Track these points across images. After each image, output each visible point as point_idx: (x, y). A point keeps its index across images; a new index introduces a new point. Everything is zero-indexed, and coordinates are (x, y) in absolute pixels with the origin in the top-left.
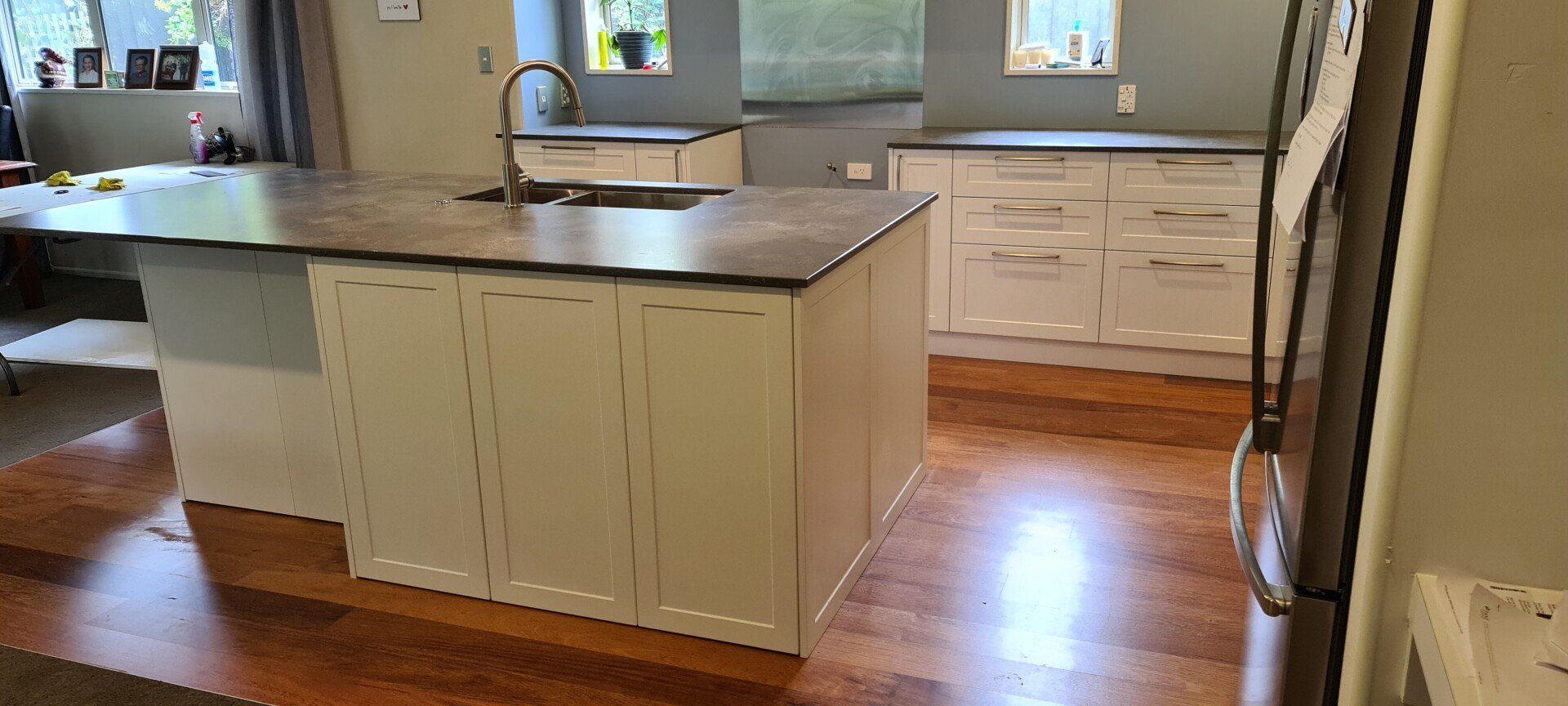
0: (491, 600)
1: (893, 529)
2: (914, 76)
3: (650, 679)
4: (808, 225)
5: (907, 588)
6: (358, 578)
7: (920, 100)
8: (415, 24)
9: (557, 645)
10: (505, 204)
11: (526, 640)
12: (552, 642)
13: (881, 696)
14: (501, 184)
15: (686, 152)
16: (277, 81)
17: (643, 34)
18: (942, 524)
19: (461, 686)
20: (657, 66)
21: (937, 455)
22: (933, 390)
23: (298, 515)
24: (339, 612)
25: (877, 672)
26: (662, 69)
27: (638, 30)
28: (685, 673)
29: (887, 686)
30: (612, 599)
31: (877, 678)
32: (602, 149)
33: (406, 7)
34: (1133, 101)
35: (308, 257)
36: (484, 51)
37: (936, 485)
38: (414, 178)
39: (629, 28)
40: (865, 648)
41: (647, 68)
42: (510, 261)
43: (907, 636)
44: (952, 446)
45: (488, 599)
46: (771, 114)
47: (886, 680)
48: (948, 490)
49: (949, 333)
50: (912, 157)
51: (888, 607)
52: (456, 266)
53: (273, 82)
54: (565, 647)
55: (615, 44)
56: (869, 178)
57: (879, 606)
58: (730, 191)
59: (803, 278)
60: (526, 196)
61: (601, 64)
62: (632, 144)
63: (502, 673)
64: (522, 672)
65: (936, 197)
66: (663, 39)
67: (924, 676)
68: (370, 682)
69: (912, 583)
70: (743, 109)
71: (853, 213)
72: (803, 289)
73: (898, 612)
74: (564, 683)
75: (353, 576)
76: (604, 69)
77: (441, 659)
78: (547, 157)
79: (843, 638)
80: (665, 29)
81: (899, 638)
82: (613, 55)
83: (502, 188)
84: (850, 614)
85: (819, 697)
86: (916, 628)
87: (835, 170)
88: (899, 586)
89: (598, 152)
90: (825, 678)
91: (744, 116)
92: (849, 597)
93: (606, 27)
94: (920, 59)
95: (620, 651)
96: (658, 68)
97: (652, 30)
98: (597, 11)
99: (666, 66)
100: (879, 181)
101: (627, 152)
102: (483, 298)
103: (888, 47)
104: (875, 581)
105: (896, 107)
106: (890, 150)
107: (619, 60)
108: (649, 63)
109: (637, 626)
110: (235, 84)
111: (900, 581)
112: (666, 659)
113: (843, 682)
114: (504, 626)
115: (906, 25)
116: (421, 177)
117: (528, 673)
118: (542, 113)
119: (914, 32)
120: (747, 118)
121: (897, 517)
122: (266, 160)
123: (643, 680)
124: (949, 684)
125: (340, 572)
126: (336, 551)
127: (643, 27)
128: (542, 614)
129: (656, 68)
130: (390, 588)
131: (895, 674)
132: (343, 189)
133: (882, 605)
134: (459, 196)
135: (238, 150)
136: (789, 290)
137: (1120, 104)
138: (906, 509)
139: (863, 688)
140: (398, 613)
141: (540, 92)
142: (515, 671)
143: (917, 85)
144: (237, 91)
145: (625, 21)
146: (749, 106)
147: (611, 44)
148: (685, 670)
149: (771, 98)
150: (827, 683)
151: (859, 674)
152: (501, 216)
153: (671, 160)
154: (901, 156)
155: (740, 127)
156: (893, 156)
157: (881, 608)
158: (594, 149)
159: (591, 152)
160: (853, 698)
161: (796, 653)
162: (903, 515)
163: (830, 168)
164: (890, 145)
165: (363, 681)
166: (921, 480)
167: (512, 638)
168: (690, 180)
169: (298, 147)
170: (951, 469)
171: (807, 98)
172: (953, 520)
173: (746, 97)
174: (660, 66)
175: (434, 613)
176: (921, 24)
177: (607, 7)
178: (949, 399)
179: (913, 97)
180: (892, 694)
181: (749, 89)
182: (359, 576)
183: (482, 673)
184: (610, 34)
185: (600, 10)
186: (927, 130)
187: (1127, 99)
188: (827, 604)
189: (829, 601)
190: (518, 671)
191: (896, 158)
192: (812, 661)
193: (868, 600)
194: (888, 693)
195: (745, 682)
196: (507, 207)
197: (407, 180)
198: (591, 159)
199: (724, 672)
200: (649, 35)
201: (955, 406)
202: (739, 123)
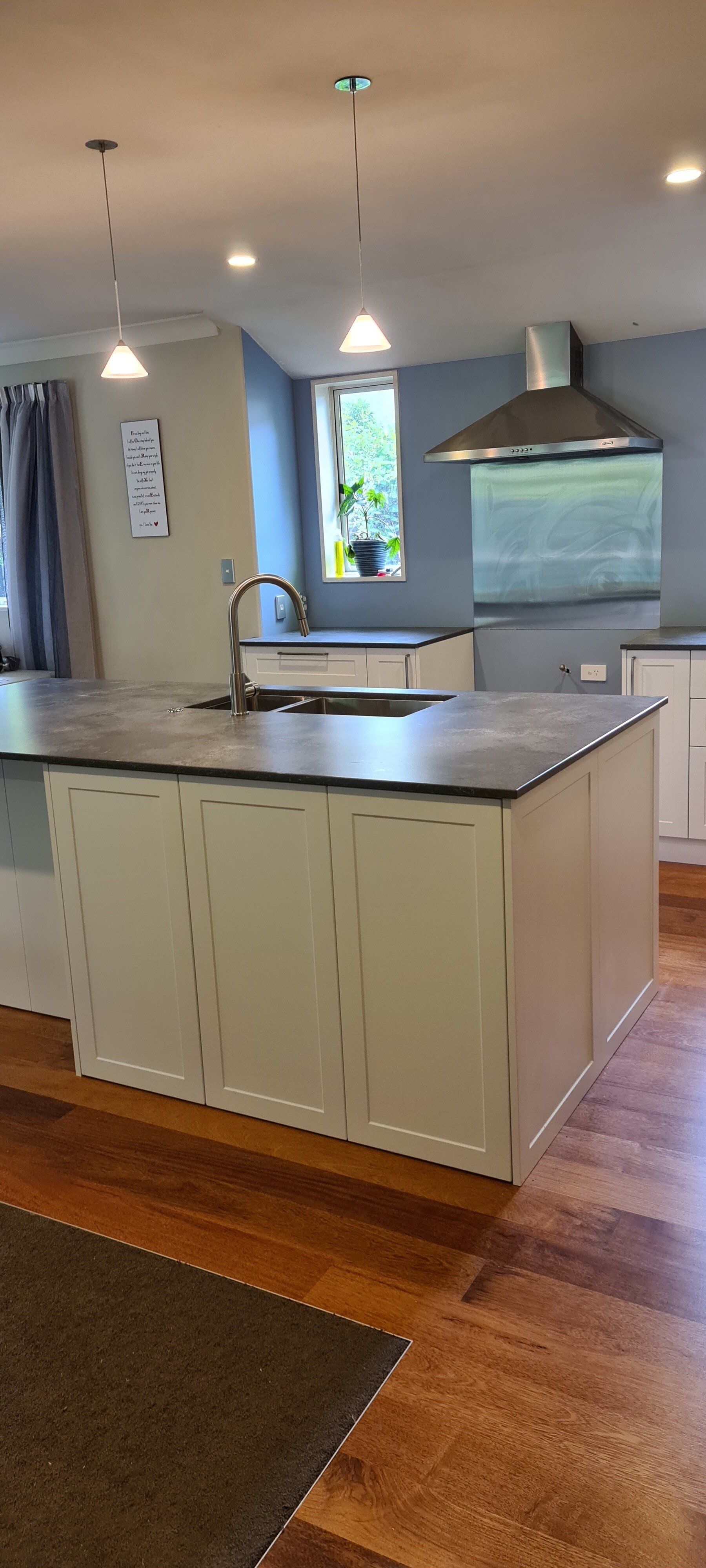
0: (205, 1105)
1: (621, 1050)
2: (649, 573)
3: (356, 1197)
4: (527, 732)
5: (631, 1115)
6: (83, 1076)
7: (658, 598)
8: (166, 539)
9: (266, 1156)
10: (231, 712)
11: (236, 1149)
12: (262, 1152)
13: (597, 1232)
14: (229, 692)
15: (416, 656)
16: (41, 596)
17: (378, 543)
18: (673, 1046)
19: (170, 1193)
20: (391, 573)
21: (672, 970)
22: (665, 900)
23: (33, 1011)
24: (61, 1110)
25: (595, 1206)
26: (395, 575)
27: (373, 538)
28: (392, 1193)
29: (604, 1222)
30: (322, 1111)
31: (595, 1213)
32: (335, 655)
33: (156, 524)
35: (45, 765)
36: (227, 564)
37: (668, 1004)
38: (153, 686)
39: (365, 536)
40: (583, 1178)
41: (381, 575)
42: (228, 770)
43: (628, 1167)
44: (688, 962)
45: (203, 1103)
46: (503, 616)
47: (604, 1216)
48: (682, 1010)
49: (688, 840)
50: (646, 659)
51: (609, 1135)
52: (178, 774)
53: (37, 597)
54: (274, 1158)
55: (351, 553)
56: (605, 680)
57: (601, 1133)
58: (455, 696)
59: (512, 789)
60: (255, 703)
61: (338, 572)
62: (364, 649)
63: (211, 1181)
64: (231, 1183)
65: (666, 702)
66: (397, 547)
67: (646, 1213)
68: (86, 1183)
69: (637, 1111)
70: (475, 611)
71: (575, 719)
72: (512, 800)
73: (620, 1141)
74: (269, 1196)
75: (78, 1074)
76: (340, 576)
77: (153, 1164)
78: (283, 663)
79: (559, 1167)
80: (399, 537)
81: (620, 1170)
82: (349, 563)
83: (229, 697)
84: (569, 1141)
85: (531, 1229)
86: (640, 1160)
87: (568, 671)
88: (623, 1112)
89: (330, 657)
90: (538, 1208)
91: (475, 619)
92: (569, 1122)
93: (343, 536)
94: (657, 555)
95: (327, 1166)
96: (392, 575)
97: (386, 539)
98: (335, 521)
99: (399, 572)
100: (612, 685)
101: (358, 657)
102: (202, 806)
103: (624, 546)
104: (597, 1107)
105: (631, 606)
106: (624, 652)
107: (355, 568)
108: (384, 571)
109: (347, 1141)
110: (5, 599)
111: (624, 1107)
112: (374, 1178)
113: (557, 1215)
114: (216, 1133)
115: (641, 524)
116: (159, 686)
117: (236, 1183)
118: (279, 620)
119: (650, 531)
120: (479, 621)
121: (625, 1036)
122: (28, 669)
123: (349, 1199)
124: (673, 1225)
125: (66, 1069)
126: (65, 1048)
127: (378, 535)
128: (254, 1122)
129: (390, 575)
130: (110, 1088)
131: (614, 1209)
132: (87, 697)
133: (604, 1133)
134: (191, 704)
135: (5, 660)
136: (499, 801)
138: (635, 1028)
139: (579, 1222)
140: (116, 1113)
141: (279, 601)
142: (224, 1181)
143: (653, 581)
144: (6, 606)
145: (363, 531)
146: (481, 608)
147: (347, 553)
148: (393, 1191)
149: (504, 600)
150: (540, 1215)
151: (575, 1206)
152: (226, 724)
153: (400, 664)
154: (634, 658)
155: (471, 630)
156: (626, 658)
157: (603, 1136)
158: (327, 654)
159: (325, 658)
160: (567, 1233)
161: (509, 1180)
162: (631, 1034)
163: (563, 669)
164: (623, 647)
165: (80, 1181)
166: (653, 997)
167: (222, 1145)
168: (419, 685)
169: (56, 656)
170: (686, 987)
171: (539, 599)
172: (685, 1043)
173: (478, 600)
174: (394, 573)
175: (149, 1115)
176: (658, 521)
177: (345, 518)
178: (686, 910)
179: (650, 595)
180: (610, 1231)
181: (482, 590)
182: (83, 1074)
183: (192, 1181)
184: (346, 543)
185: (338, 520)
186: (666, 630)
188: (543, 1129)
189: (546, 1125)
190: (226, 1181)
191: (630, 660)
192: (526, 1190)
193: (590, 1126)
194: (605, 1230)
195: (454, 1207)
196: (233, 715)
197: (146, 688)
198: (323, 664)
199: (433, 1196)
200: (384, 543)
201: (692, 918)
202: (472, 626)
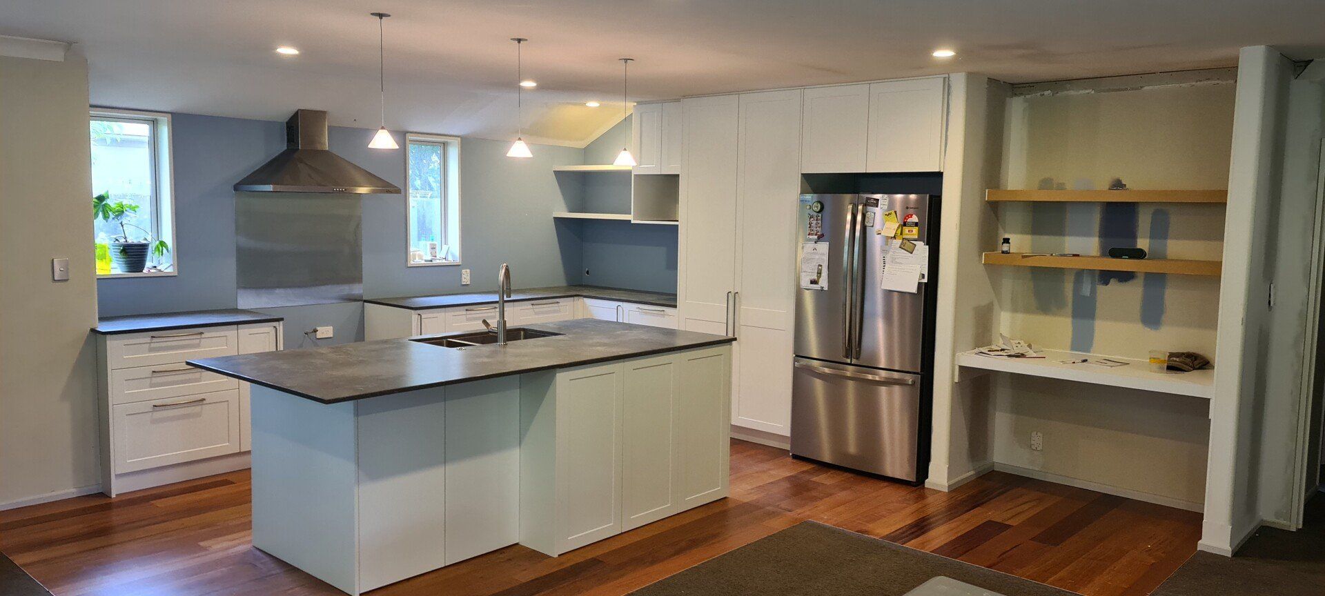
15: (280, 327)
26: (165, 271)
32: (209, 333)
34: (469, 278)
89: (206, 335)
99: (170, 268)
115: (350, 237)
119: (356, 242)
137: (463, 280)
153: (266, 334)
154: (419, 314)
158: (201, 333)
159: (198, 336)
187: (466, 277)
191: (416, 316)
